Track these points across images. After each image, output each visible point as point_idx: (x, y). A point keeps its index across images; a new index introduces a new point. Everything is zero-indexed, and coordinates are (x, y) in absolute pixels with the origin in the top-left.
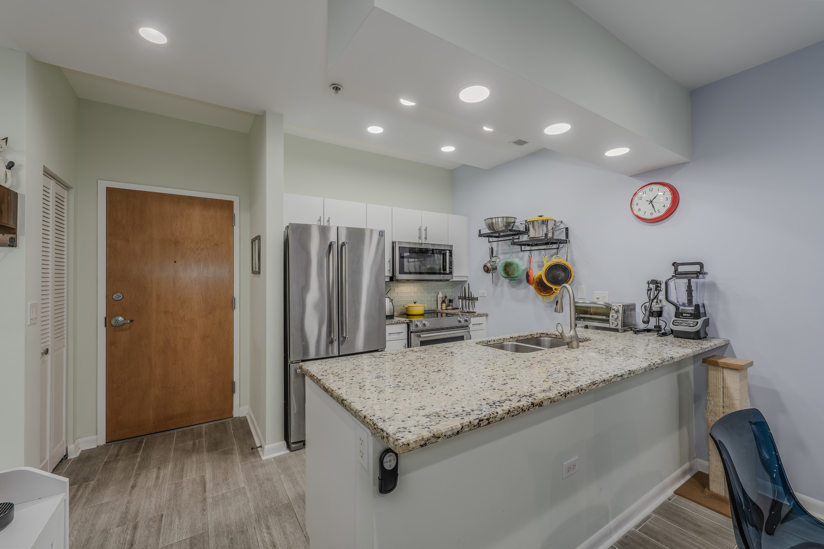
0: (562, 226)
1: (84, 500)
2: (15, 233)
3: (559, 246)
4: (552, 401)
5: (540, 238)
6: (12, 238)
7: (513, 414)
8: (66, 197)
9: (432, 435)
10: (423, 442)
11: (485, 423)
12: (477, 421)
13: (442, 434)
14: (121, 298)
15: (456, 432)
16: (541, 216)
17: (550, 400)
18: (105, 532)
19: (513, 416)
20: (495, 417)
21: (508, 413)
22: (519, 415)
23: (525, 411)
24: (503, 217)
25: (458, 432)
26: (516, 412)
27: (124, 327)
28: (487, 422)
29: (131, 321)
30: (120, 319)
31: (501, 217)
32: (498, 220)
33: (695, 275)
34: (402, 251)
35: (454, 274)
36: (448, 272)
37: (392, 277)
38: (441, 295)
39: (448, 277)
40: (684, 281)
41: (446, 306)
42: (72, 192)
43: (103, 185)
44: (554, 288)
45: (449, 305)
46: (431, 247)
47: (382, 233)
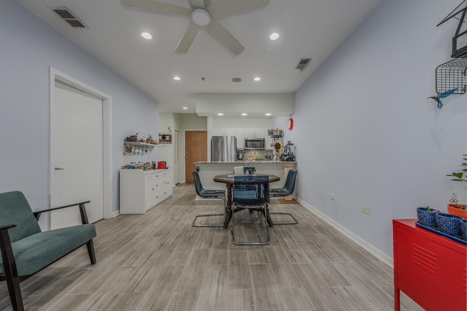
0: (283, 131)
3: (279, 138)
5: (276, 135)
14: (187, 153)
29: (189, 158)
30: (187, 158)
31: (270, 129)
34: (247, 141)
35: (265, 147)
36: (262, 147)
37: (244, 149)
38: (265, 154)
39: (263, 148)
40: (289, 146)
41: (266, 158)
42: (180, 133)
43: (185, 130)
44: (278, 150)
45: (268, 158)
46: (256, 139)
47: (235, 137)
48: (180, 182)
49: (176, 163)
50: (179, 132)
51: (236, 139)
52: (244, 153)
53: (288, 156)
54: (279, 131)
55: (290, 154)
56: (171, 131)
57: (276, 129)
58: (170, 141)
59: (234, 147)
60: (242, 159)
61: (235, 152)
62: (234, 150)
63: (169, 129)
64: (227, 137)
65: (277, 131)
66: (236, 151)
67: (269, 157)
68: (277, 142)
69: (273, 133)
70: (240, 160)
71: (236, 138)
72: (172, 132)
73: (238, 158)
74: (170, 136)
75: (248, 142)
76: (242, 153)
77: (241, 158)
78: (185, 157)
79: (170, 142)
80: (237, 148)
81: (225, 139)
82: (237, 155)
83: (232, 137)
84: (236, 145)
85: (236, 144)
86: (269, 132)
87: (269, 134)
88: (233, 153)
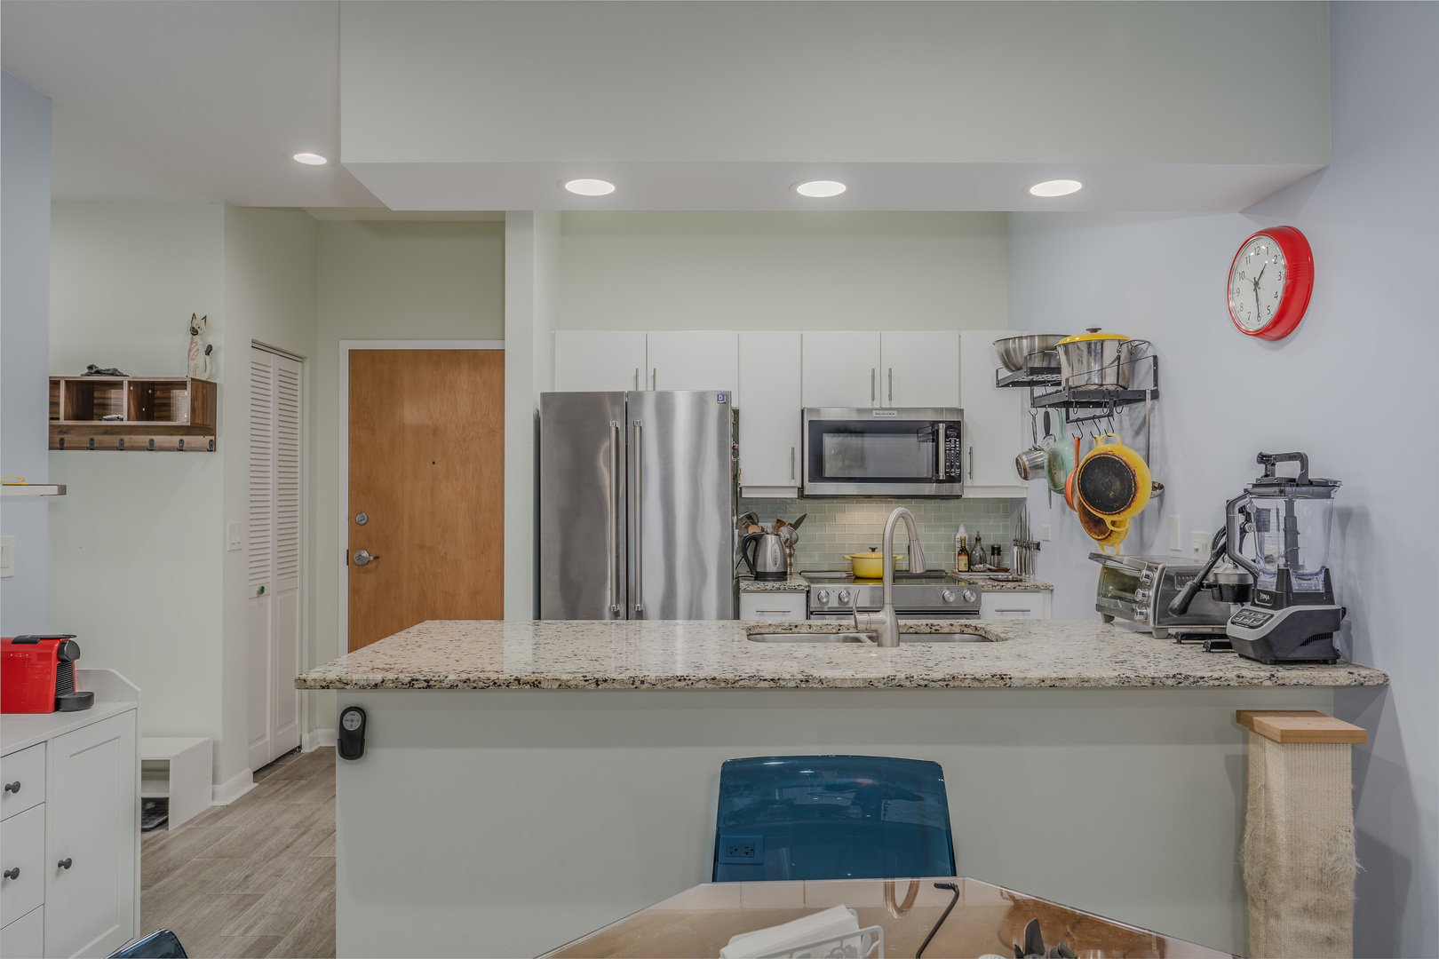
0: (1150, 353)
1: (283, 797)
2: (214, 434)
3: (1111, 411)
4: (563, 686)
5: (1083, 389)
6: (211, 441)
7: (475, 685)
8: (299, 372)
9: (337, 678)
10: (324, 684)
11: (421, 686)
12: (410, 679)
13: (351, 681)
14: (364, 522)
15: (373, 684)
16: (1095, 330)
17: (558, 683)
18: (277, 829)
19: (475, 688)
20: (441, 682)
21: (465, 682)
22: (487, 690)
23: (500, 686)
24: (1032, 337)
25: (376, 685)
26: (481, 684)
27: (369, 566)
28: (426, 684)
29: (376, 558)
30: (365, 554)
31: (1026, 337)
32: (1020, 344)
33: (1277, 489)
34: (818, 430)
35: (967, 481)
36: (942, 476)
37: (801, 489)
38: (962, 533)
39: (946, 489)
40: (1275, 505)
41: (970, 563)
42: (307, 363)
43: (346, 346)
44: (1108, 519)
45: (982, 560)
46: (896, 417)
47: (724, 398)
48: (306, 737)
49: (268, 600)
50: (298, 358)
51: (736, 413)
52: (796, 526)
53: (1276, 601)
54: (1110, 353)
55: (1296, 585)
56: (209, 350)
57: (1079, 335)
58: (204, 424)
59: (721, 484)
60: (782, 576)
61: (723, 520)
62: (721, 504)
63: (194, 332)
64: (664, 404)
65: (1094, 348)
66: (736, 511)
67: (989, 552)
68: (1101, 447)
69: (1058, 370)
70: (770, 585)
71: (734, 405)
72: (221, 356)
73: (752, 566)
74: (205, 393)
75: (830, 442)
76: (780, 523)
77: (771, 567)
78: (344, 544)
79: (203, 440)
80: (743, 482)
81: (648, 417)
82: (745, 542)
83: (700, 400)
84: (736, 466)
85: (736, 452)
86: (1008, 360)
87: (1004, 373)
88: (715, 533)
